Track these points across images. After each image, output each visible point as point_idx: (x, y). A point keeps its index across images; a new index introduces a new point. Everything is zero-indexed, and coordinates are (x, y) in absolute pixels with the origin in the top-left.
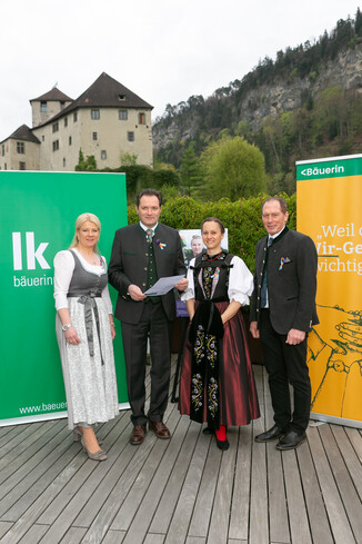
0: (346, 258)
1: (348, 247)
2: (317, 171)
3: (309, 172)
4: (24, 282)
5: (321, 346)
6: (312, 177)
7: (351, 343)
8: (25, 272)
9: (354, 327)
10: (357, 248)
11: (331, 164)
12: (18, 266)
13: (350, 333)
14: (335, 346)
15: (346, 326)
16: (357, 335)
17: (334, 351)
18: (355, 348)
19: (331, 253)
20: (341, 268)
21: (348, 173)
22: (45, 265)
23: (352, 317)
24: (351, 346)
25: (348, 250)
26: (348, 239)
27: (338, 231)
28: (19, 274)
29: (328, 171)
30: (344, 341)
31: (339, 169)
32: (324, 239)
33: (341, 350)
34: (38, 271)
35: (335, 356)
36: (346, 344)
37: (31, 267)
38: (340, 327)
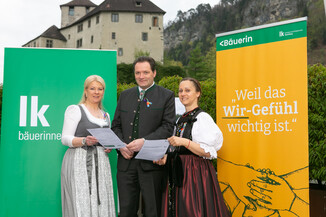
0: (255, 119)
1: (256, 108)
2: (231, 42)
3: (226, 43)
4: (26, 137)
5: (236, 202)
6: (228, 47)
7: (260, 199)
8: (28, 128)
9: (262, 185)
10: (263, 110)
11: (242, 35)
12: (23, 123)
13: (259, 190)
14: (247, 202)
15: (256, 183)
16: (265, 192)
17: (247, 207)
18: (263, 204)
19: (242, 115)
20: (251, 129)
21: (255, 42)
22: (45, 123)
23: (260, 175)
24: (260, 203)
25: (256, 112)
26: (256, 102)
27: (248, 95)
28: (23, 130)
29: (240, 41)
30: (254, 198)
31: (249, 39)
32: (237, 102)
33: (252, 206)
34: (40, 128)
35: (248, 213)
36: (255, 200)
37: (34, 123)
38: (251, 184)
